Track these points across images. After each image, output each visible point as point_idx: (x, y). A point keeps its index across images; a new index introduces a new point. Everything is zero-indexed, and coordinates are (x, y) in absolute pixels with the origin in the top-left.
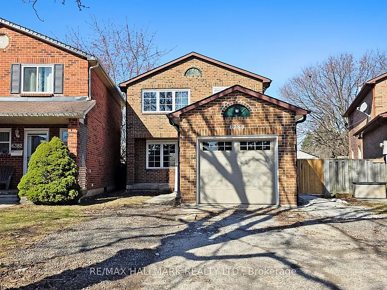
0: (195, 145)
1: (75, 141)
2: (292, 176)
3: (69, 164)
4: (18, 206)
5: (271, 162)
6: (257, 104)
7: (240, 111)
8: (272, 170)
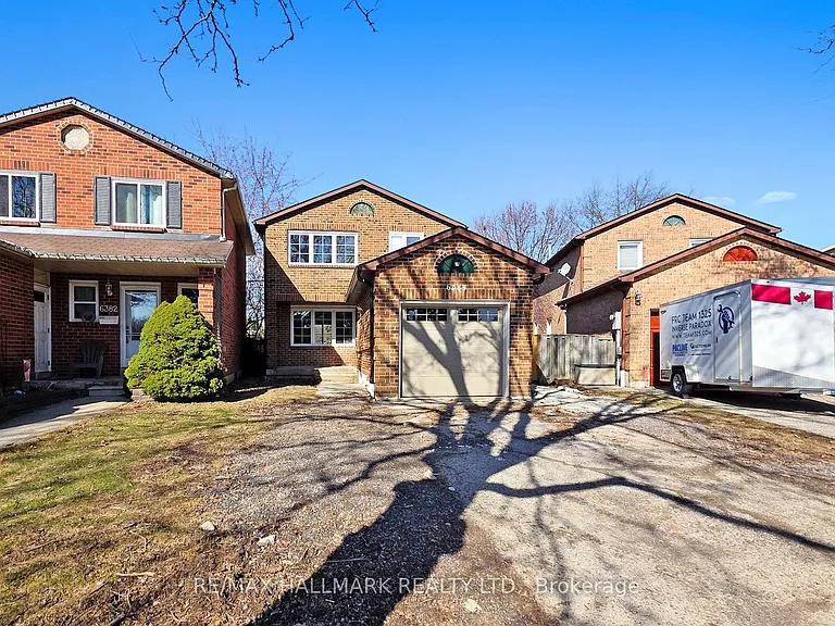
0: (397, 313)
1: (211, 302)
2: (527, 358)
3: (207, 338)
4: (130, 405)
5: (498, 338)
6: (485, 256)
7: (461, 265)
8: (500, 349)
